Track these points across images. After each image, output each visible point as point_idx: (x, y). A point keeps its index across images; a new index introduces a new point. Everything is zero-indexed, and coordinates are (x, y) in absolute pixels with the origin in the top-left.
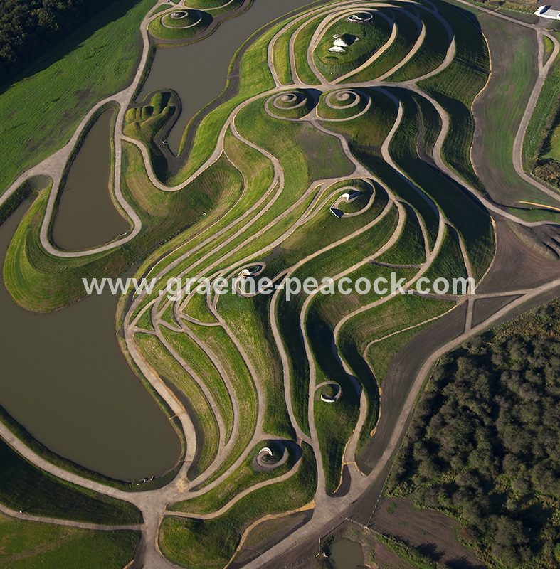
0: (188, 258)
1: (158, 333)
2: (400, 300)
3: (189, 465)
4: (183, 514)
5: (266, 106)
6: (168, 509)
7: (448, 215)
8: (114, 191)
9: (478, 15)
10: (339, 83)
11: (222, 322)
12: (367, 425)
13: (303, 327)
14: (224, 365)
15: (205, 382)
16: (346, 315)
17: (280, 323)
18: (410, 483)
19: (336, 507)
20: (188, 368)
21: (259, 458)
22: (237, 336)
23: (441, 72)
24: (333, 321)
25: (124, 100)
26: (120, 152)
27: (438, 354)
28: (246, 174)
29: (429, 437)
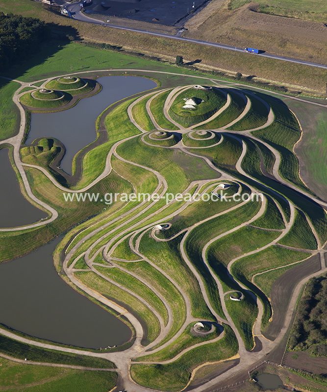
0: (103, 230)
1: (94, 270)
2: (271, 250)
3: (141, 339)
4: (145, 363)
5: (143, 139)
6: (132, 360)
7: (295, 203)
8: (28, 195)
9: (283, 100)
10: (193, 129)
11: (145, 259)
12: (266, 316)
13: (206, 262)
14: (152, 284)
15: (139, 295)
16: (234, 258)
17: (190, 257)
18: (305, 344)
19: (255, 357)
20: (124, 288)
21: (195, 329)
22: (159, 266)
23: (267, 127)
24: (225, 262)
25: (15, 143)
26: (24, 172)
27: (306, 280)
28: (134, 183)
29: (312, 320)
